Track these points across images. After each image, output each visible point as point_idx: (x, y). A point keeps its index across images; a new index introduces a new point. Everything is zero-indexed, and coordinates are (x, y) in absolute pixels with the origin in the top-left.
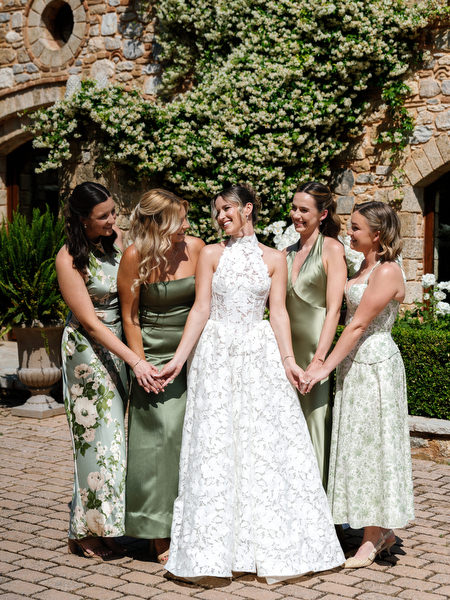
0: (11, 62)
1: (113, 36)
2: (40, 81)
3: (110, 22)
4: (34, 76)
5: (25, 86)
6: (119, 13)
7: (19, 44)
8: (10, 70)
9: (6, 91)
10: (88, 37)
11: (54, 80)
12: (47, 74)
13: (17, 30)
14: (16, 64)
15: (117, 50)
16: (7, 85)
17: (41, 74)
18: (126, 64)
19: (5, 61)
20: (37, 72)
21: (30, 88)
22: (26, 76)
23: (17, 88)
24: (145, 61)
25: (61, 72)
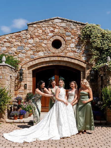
0: (43, 51)
1: (73, 48)
2: (52, 55)
3: (73, 45)
4: (50, 54)
5: (47, 56)
6: (75, 44)
7: (46, 47)
8: (43, 52)
9: (42, 57)
10: (66, 48)
11: (56, 55)
12: (54, 54)
13: (45, 44)
14: (44, 51)
15: (74, 51)
16: (42, 55)
17: (52, 54)
18: (77, 54)
19: (41, 50)
20: (51, 53)
21: (49, 57)
22: (47, 54)
23: (44, 56)
24: (82, 53)
25: (58, 54)
